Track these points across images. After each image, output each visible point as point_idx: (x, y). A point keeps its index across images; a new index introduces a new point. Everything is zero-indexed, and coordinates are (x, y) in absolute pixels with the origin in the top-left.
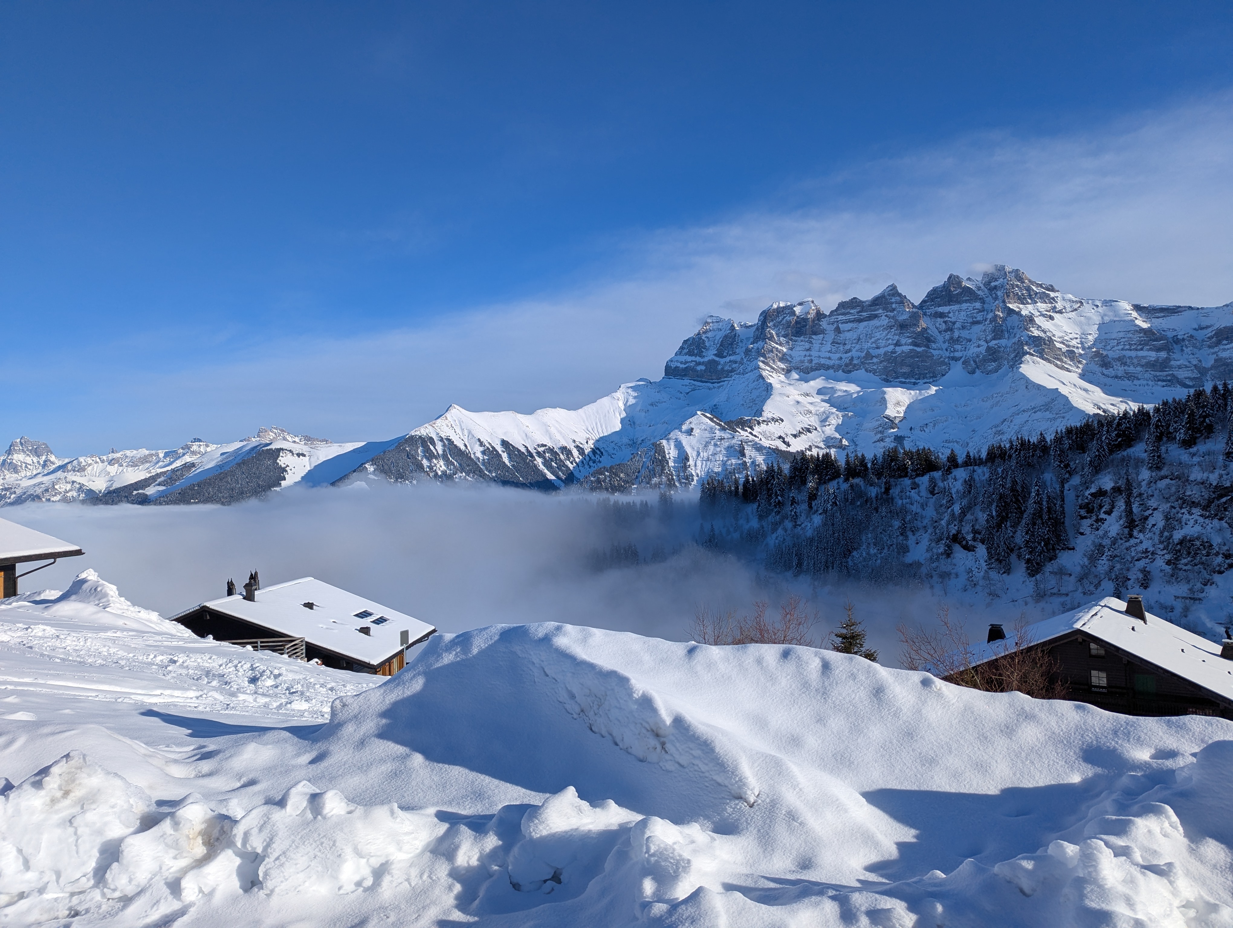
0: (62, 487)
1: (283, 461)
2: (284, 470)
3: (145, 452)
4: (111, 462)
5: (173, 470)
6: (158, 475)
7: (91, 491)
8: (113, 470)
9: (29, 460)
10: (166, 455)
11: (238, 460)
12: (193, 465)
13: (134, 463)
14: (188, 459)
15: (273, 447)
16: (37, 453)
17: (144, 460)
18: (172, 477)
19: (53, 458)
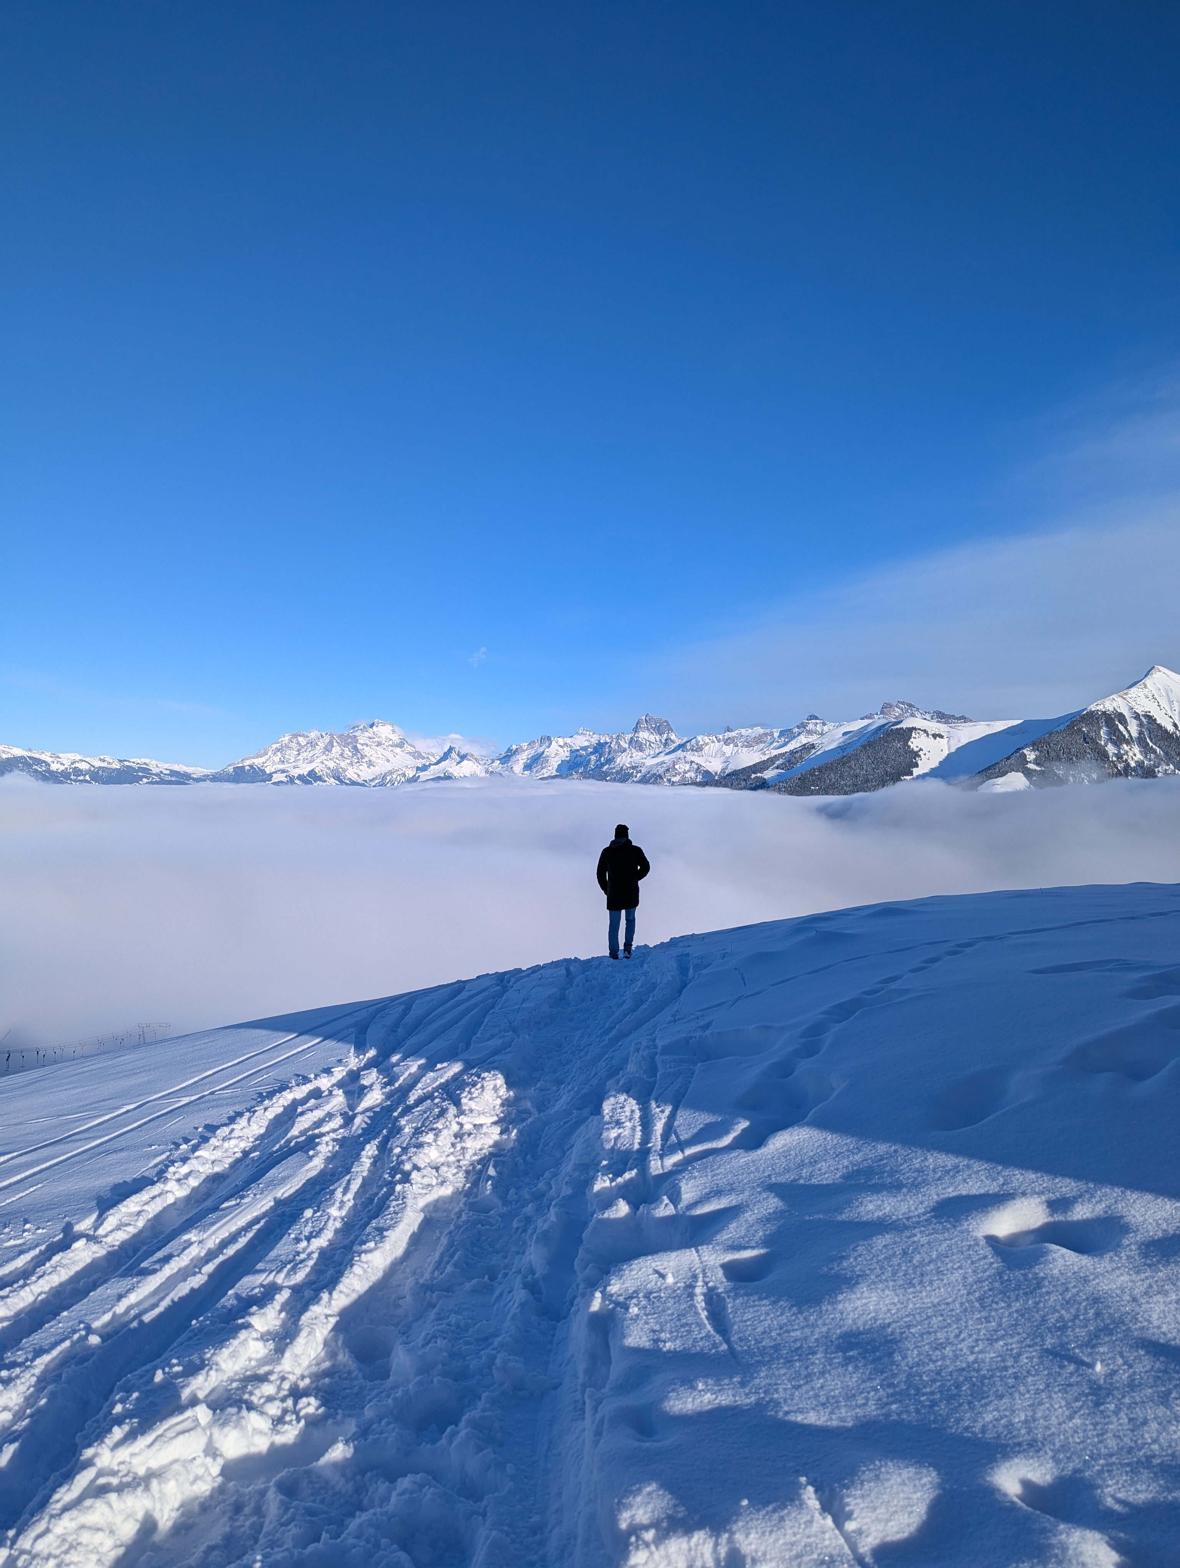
0: (682, 767)
1: (915, 743)
2: (916, 754)
3: (759, 730)
4: (727, 742)
5: (792, 753)
6: (776, 757)
7: (707, 773)
8: (728, 750)
9: (652, 738)
10: (782, 734)
11: (863, 741)
12: (813, 746)
13: (749, 744)
14: (803, 739)
15: (904, 725)
16: (659, 730)
17: (759, 740)
18: (792, 759)
19: (673, 737)
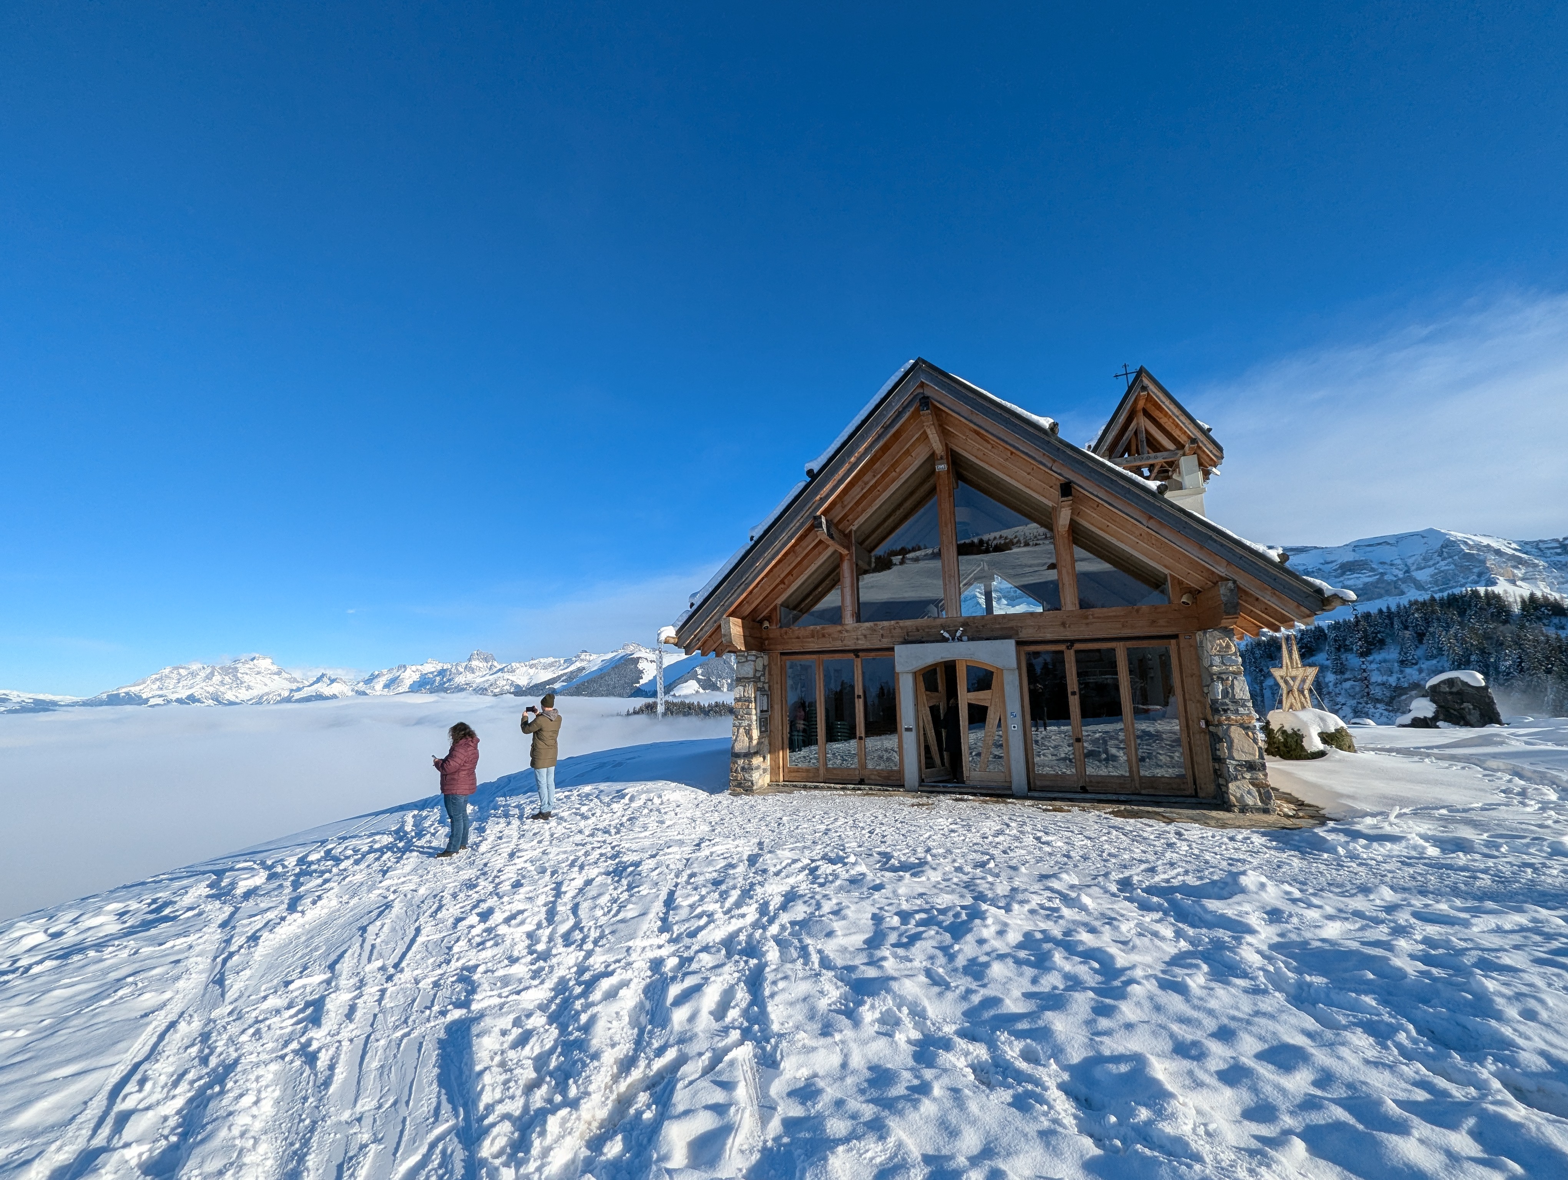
0: (501, 683)
1: (641, 665)
2: (642, 672)
3: (551, 660)
4: (531, 667)
5: (571, 672)
6: (562, 675)
7: (518, 686)
8: (532, 671)
9: (481, 665)
10: (565, 661)
11: (613, 665)
12: (584, 668)
13: (545, 668)
14: (578, 664)
15: (635, 656)
16: (486, 660)
17: (551, 665)
18: (571, 676)
19: (495, 664)
